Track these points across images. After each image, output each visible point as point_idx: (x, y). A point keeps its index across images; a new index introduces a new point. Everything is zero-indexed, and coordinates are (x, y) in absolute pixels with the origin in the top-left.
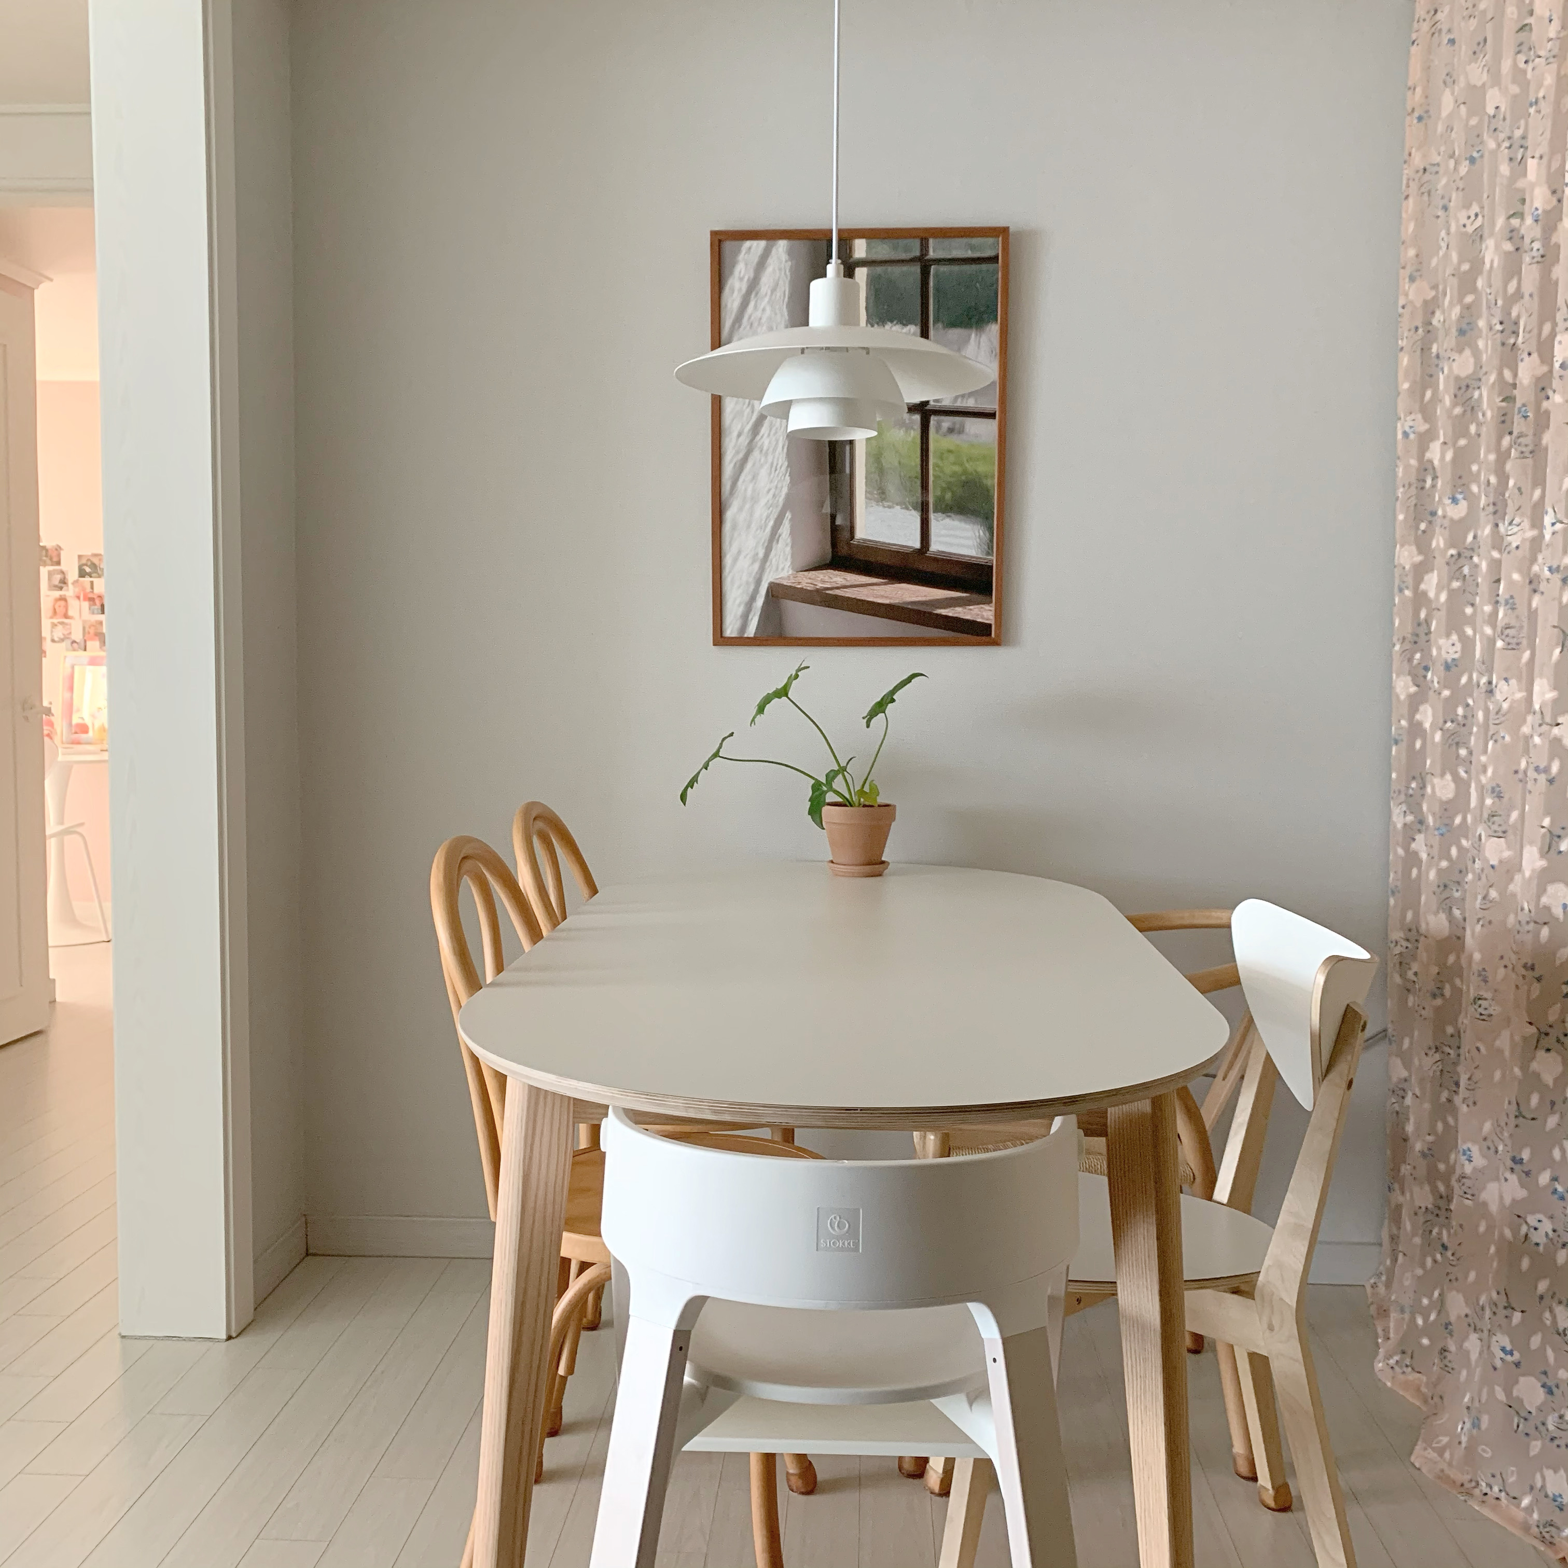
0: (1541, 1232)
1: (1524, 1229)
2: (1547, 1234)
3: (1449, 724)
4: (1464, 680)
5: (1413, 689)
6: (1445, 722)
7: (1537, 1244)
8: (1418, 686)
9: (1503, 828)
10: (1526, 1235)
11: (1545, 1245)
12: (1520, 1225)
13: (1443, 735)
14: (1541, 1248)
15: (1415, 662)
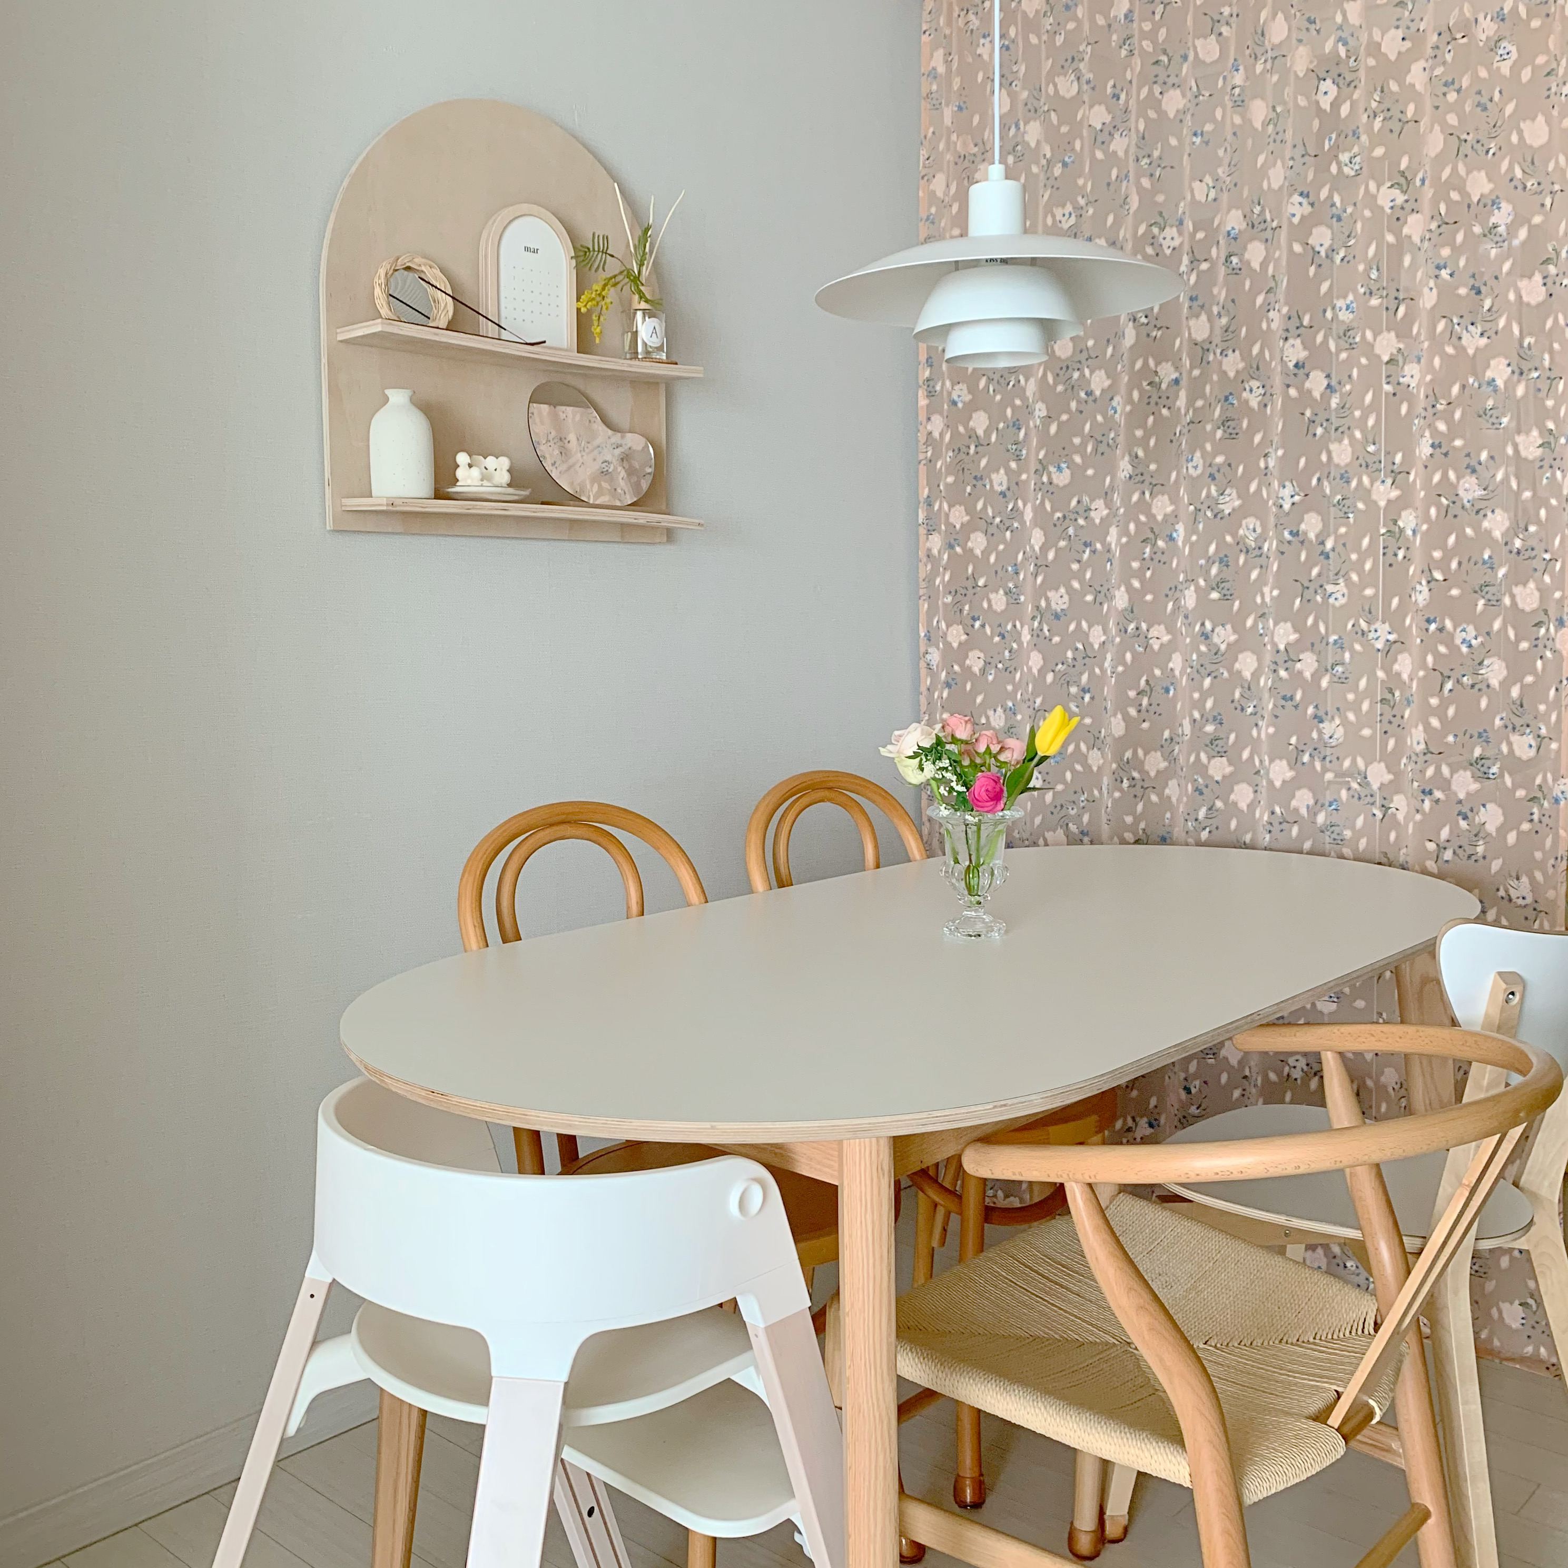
0: (1299, 1069)
1: (1287, 1069)
2: (1302, 1070)
3: (1060, 666)
4: (1072, 627)
5: (964, 637)
6: (1057, 665)
7: (1296, 1079)
8: (968, 634)
9: (1224, 749)
10: (1288, 1075)
11: (1302, 1078)
12: (1283, 1067)
13: (1055, 676)
14: (1299, 1081)
15: (965, 612)
